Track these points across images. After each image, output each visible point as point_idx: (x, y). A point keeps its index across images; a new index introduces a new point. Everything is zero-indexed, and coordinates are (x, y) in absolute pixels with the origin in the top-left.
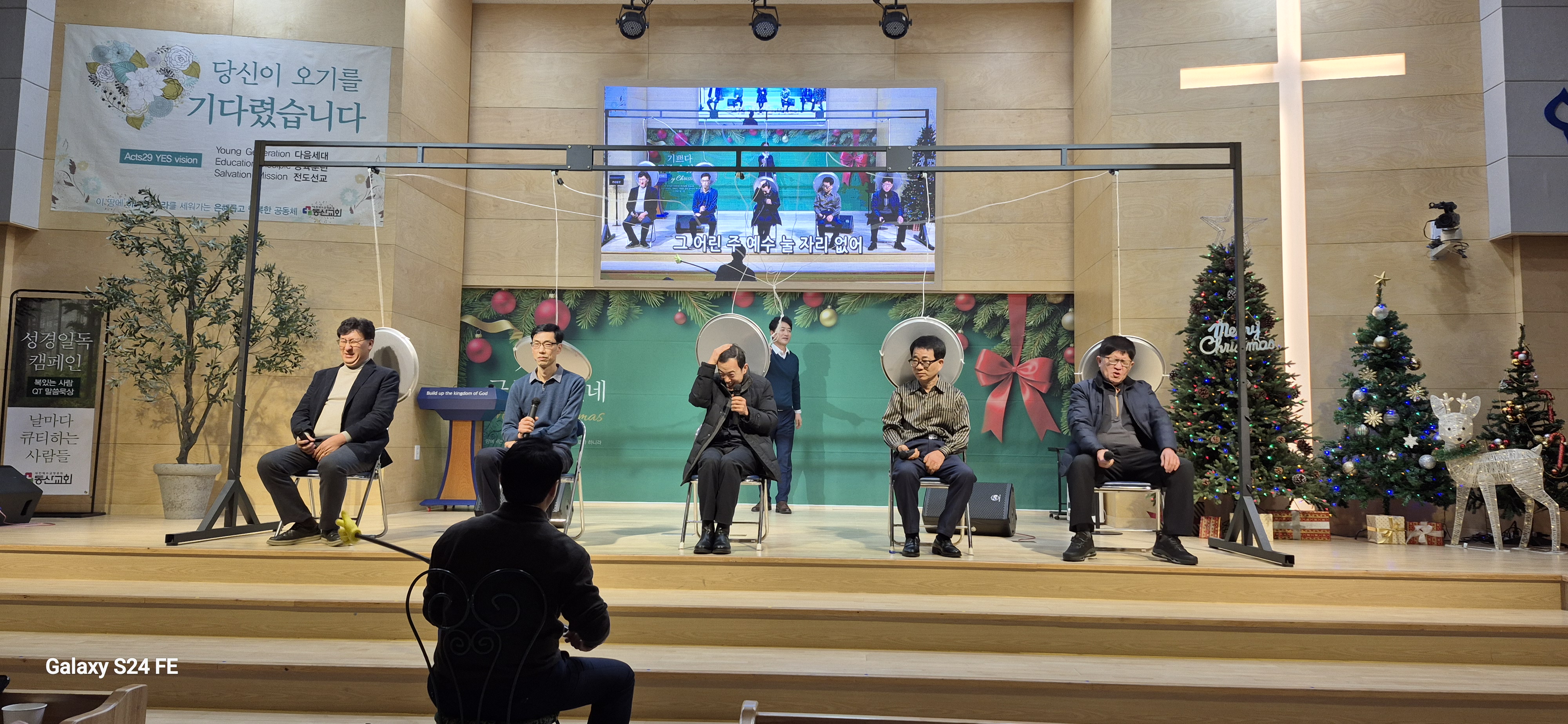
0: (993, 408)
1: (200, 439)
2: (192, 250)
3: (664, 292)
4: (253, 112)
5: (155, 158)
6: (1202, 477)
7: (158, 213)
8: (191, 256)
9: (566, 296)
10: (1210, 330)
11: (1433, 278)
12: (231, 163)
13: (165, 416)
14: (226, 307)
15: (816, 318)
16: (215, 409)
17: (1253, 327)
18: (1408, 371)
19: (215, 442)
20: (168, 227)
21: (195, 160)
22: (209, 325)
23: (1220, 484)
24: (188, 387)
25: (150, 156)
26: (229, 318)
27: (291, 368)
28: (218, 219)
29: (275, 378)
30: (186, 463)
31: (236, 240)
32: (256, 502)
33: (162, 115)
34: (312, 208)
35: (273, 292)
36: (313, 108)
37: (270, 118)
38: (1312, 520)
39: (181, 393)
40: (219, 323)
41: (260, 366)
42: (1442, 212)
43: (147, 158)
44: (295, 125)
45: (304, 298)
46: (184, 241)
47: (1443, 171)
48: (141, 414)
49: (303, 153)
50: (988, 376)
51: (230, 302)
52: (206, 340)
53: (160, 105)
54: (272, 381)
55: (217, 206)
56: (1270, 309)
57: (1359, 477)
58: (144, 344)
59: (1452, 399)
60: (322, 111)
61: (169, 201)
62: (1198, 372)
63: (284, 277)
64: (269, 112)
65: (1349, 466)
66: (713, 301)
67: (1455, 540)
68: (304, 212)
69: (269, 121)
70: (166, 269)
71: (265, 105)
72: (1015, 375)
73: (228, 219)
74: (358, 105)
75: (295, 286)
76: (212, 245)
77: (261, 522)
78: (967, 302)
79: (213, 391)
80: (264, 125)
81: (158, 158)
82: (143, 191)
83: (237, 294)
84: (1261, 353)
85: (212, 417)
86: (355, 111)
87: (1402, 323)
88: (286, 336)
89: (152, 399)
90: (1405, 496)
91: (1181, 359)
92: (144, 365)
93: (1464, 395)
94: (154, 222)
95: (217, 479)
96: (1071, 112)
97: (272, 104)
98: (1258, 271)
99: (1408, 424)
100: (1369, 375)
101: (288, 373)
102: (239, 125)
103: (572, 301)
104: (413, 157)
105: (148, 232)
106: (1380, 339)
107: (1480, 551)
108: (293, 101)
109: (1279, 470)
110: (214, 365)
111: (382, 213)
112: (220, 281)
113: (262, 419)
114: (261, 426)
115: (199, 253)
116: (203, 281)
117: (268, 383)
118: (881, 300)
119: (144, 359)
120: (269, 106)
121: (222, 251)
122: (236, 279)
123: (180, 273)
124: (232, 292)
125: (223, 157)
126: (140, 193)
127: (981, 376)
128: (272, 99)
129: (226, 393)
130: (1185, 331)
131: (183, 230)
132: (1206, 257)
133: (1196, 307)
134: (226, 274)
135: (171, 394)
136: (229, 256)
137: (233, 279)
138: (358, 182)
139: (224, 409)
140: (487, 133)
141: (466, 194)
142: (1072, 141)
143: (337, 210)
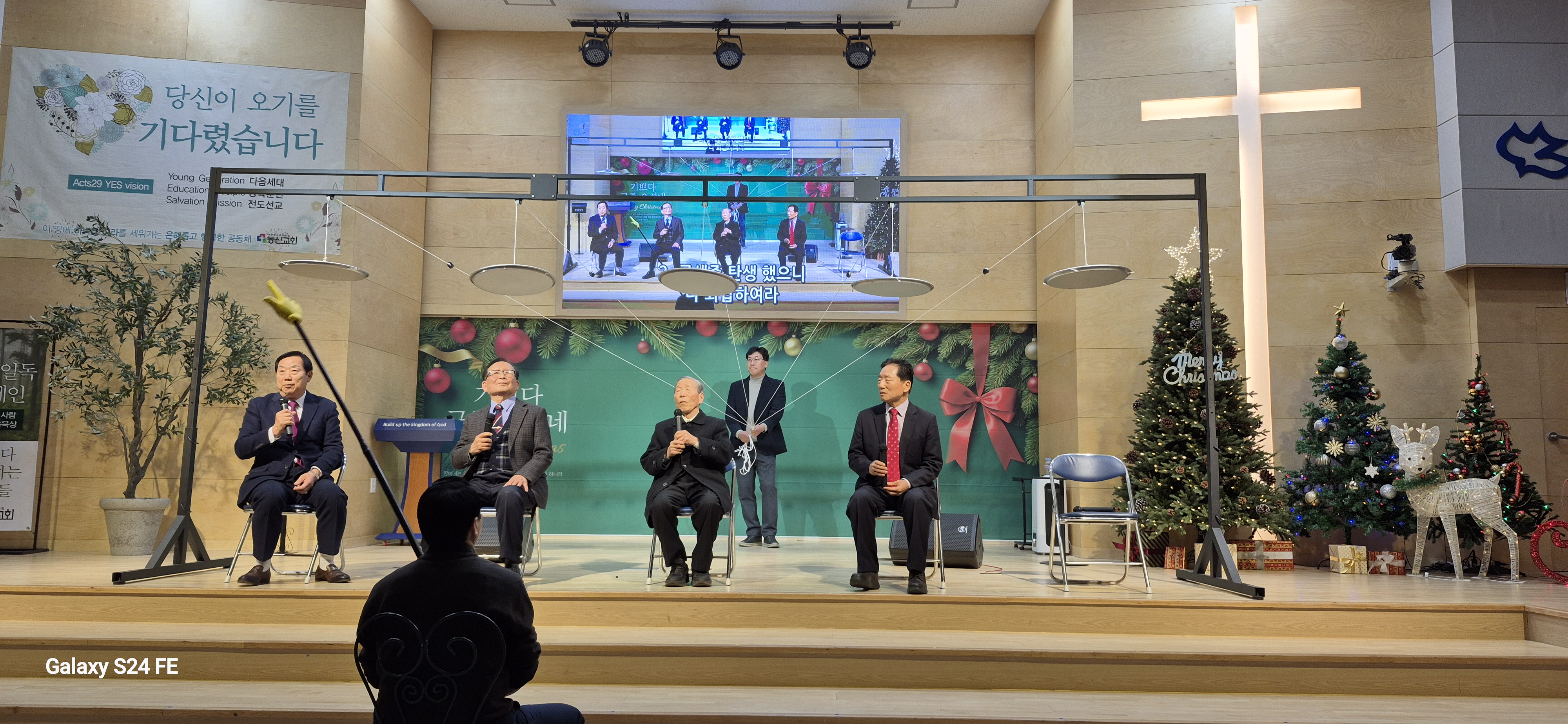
0: (957, 438)
1: (149, 473)
2: (142, 278)
3: (628, 321)
4: (207, 138)
5: (105, 184)
6: (1167, 507)
7: (107, 240)
8: (141, 284)
9: (527, 325)
10: (1173, 360)
11: (1391, 309)
12: (184, 190)
13: (112, 448)
14: (176, 337)
15: (781, 348)
16: (164, 442)
17: (1216, 357)
18: (1368, 401)
19: (163, 475)
20: (117, 255)
21: (147, 186)
22: (159, 355)
23: (1185, 515)
24: (136, 419)
25: (99, 182)
26: (180, 348)
27: (243, 400)
28: (170, 246)
29: (227, 409)
30: (134, 497)
31: (187, 268)
32: (206, 537)
33: (112, 140)
34: (267, 236)
35: (225, 321)
36: (268, 134)
37: (225, 144)
38: (1275, 550)
39: (129, 425)
40: (169, 354)
41: (211, 398)
42: (1400, 244)
43: (96, 184)
44: (250, 151)
45: (257, 327)
46: (134, 269)
47: (1399, 203)
48: (87, 447)
49: (258, 180)
50: (952, 405)
51: (180, 332)
52: (156, 371)
53: (110, 130)
54: (224, 413)
55: (169, 234)
56: (1233, 339)
57: (1321, 507)
58: (91, 375)
59: (1412, 429)
60: (278, 137)
61: (119, 229)
62: (1162, 402)
63: (237, 307)
64: (223, 138)
65: (1311, 496)
66: (677, 331)
67: (1416, 570)
68: (259, 240)
69: (223, 147)
70: (115, 298)
71: (219, 131)
72: (979, 404)
73: (179, 246)
74: (315, 131)
75: (249, 315)
76: (163, 274)
77: (211, 559)
78: (931, 332)
79: (162, 424)
80: (218, 151)
81: (108, 184)
82: (92, 217)
83: (188, 323)
84: (1224, 384)
85: (162, 449)
86: (311, 138)
87: (1362, 353)
88: (239, 366)
89: (98, 432)
90: (1367, 526)
91: (1145, 389)
92: (90, 396)
93: (1423, 425)
94: (103, 249)
95: (166, 513)
96: (1033, 143)
97: (227, 130)
98: (1219, 301)
99: (1369, 454)
100: (1330, 406)
101: (241, 405)
102: (192, 151)
103: (533, 331)
104: (374, 186)
105: (96, 260)
106: (1340, 370)
107: (1441, 581)
108: (248, 127)
109: (1242, 499)
110: (163, 397)
111: (339, 241)
112: (171, 310)
113: (213, 451)
114: (212, 459)
115: (150, 281)
116: (153, 310)
117: (220, 414)
118: (846, 329)
119: (90, 390)
120: (224, 132)
121: (173, 279)
122: (188, 307)
123: (129, 302)
124: (183, 322)
125: (175, 183)
126: (88, 220)
127: (945, 406)
128: (227, 125)
129: (176, 425)
130: (1149, 361)
131: (133, 258)
132: (1168, 288)
133: (1159, 337)
134: (177, 303)
135: (119, 427)
136: (181, 284)
137: (184, 308)
138: (315, 209)
139: (174, 441)
140: (447, 161)
141: (425, 222)
142: (1034, 172)
143: (293, 238)
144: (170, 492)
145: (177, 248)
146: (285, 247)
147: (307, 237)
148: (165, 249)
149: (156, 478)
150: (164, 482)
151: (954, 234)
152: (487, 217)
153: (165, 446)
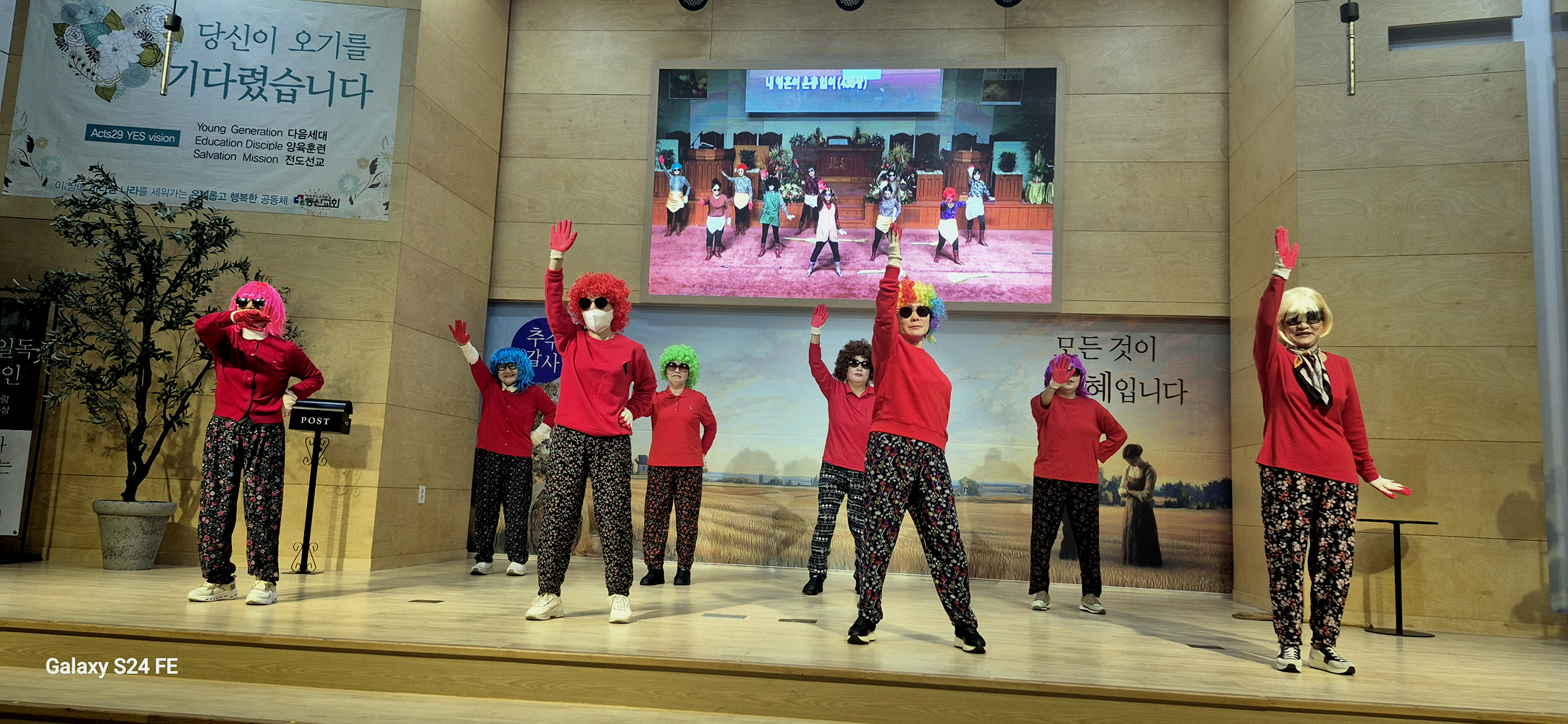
4: (242, 83)
5: (126, 135)
7: (112, 195)
12: (214, 142)
20: (121, 211)
21: (173, 138)
25: (120, 133)
28: (190, 204)
30: (132, 500)
33: (137, 85)
36: (312, 78)
43: (117, 135)
44: (290, 98)
46: (137, 227)
48: (92, 439)
53: (135, 73)
55: (194, 193)
58: (82, 352)
60: (322, 83)
61: (139, 186)
64: (260, 84)
71: (256, 75)
73: (201, 206)
74: (364, 76)
79: (171, 412)
80: (254, 98)
81: (130, 135)
82: (95, 167)
85: (172, 445)
86: (360, 84)
89: (100, 421)
92: (83, 377)
96: (1226, 96)
97: (265, 74)
102: (225, 98)
108: (289, 71)
111: (387, 204)
119: (81, 370)
120: (261, 77)
121: (188, 243)
122: (199, 274)
124: (194, 291)
125: (204, 135)
128: (265, 68)
131: (141, 217)
138: (361, 167)
139: (190, 435)
140: (524, 124)
141: (497, 193)
142: (1227, 133)
143: (334, 200)
144: (183, 495)
145: (197, 207)
146: (326, 211)
147: (351, 200)
148: (182, 208)
149: (167, 479)
150: (176, 484)
151: (1122, 209)
152: (567, 188)
153: (179, 440)
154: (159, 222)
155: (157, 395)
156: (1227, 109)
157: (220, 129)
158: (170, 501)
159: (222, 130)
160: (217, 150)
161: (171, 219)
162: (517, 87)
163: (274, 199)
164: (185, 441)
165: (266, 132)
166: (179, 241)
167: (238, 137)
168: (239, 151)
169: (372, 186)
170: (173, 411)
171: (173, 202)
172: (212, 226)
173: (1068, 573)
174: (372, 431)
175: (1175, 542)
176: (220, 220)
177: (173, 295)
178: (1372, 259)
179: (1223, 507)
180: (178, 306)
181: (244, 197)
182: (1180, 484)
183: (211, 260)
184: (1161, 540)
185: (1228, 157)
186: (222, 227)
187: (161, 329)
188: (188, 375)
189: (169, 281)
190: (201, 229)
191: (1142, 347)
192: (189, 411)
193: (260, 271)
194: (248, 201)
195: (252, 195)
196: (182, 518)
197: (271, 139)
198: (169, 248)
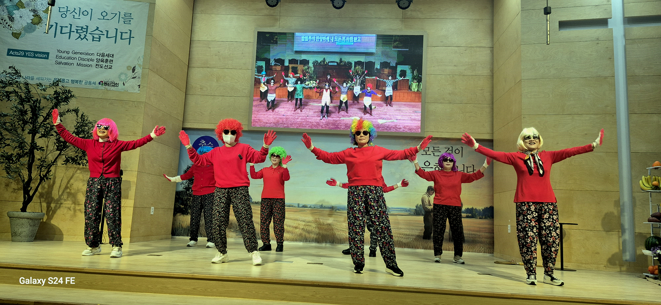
1: (33, 200)
4: (77, 32)
12: (64, 58)
13: (20, 186)
20: (23, 86)
21: (46, 55)
24: (29, 172)
25: (23, 53)
30: (25, 211)
33: (30, 32)
34: (104, 82)
36: (107, 31)
39: (25, 174)
44: (98, 39)
46: (30, 93)
49: (101, 54)
53: (30, 27)
55: (55, 79)
60: (112, 33)
61: (31, 76)
63: (85, 116)
64: (85, 33)
68: (100, 84)
69: (85, 37)
71: (83, 29)
73: (58, 85)
74: (131, 31)
80: (82, 39)
81: (27, 54)
82: (11, 67)
86: (128, 34)
89: (11, 177)
92: (4, 158)
96: (492, 48)
97: (87, 29)
102: (69, 39)
108: (98, 28)
111: (139, 86)
113: (70, 190)
114: (69, 194)
117: (75, 171)
125: (60, 54)
138: (128, 69)
139: (51, 183)
140: (198, 53)
141: (187, 82)
142: (492, 64)
143: (116, 83)
144: (47, 210)
145: (56, 85)
146: (112, 88)
147: (124, 83)
148: (50, 86)
149: (41, 203)
150: (44, 205)
151: (450, 94)
152: (217, 81)
153: (46, 186)
154: (39, 92)
155: (37, 166)
156: (493, 54)
157: (67, 52)
158: (42, 212)
159: (68, 53)
160: (66, 61)
161: (44, 90)
162: (196, 37)
163: (90, 83)
164: (49, 186)
165: (87, 54)
166: (48, 100)
167: (74, 56)
168: (75, 62)
169: (133, 78)
170: (44, 173)
171: (46, 83)
172: (63, 93)
173: (426, 245)
174: (131, 183)
175: (470, 232)
176: (66, 91)
177: (45, 123)
178: (552, 116)
179: (490, 218)
180: (47, 128)
181: (77, 81)
182: (472, 208)
183: (63, 107)
184: (465, 232)
185: (493, 74)
186: (67, 94)
187: (40, 137)
188: (51, 158)
189: (43, 117)
190: (58, 94)
191: (457, 152)
192: (51, 173)
193: (83, 113)
194: (79, 83)
195: (80, 81)
196: (46, 220)
197: (89, 57)
198: (43, 103)
